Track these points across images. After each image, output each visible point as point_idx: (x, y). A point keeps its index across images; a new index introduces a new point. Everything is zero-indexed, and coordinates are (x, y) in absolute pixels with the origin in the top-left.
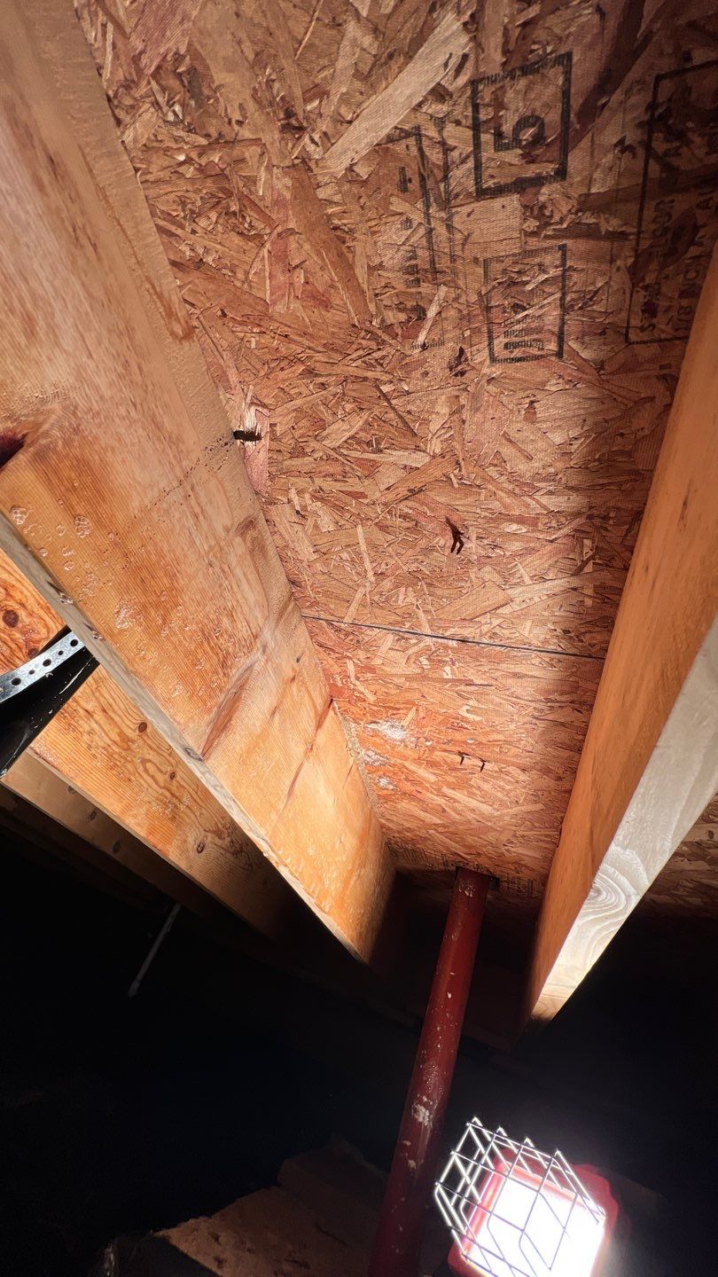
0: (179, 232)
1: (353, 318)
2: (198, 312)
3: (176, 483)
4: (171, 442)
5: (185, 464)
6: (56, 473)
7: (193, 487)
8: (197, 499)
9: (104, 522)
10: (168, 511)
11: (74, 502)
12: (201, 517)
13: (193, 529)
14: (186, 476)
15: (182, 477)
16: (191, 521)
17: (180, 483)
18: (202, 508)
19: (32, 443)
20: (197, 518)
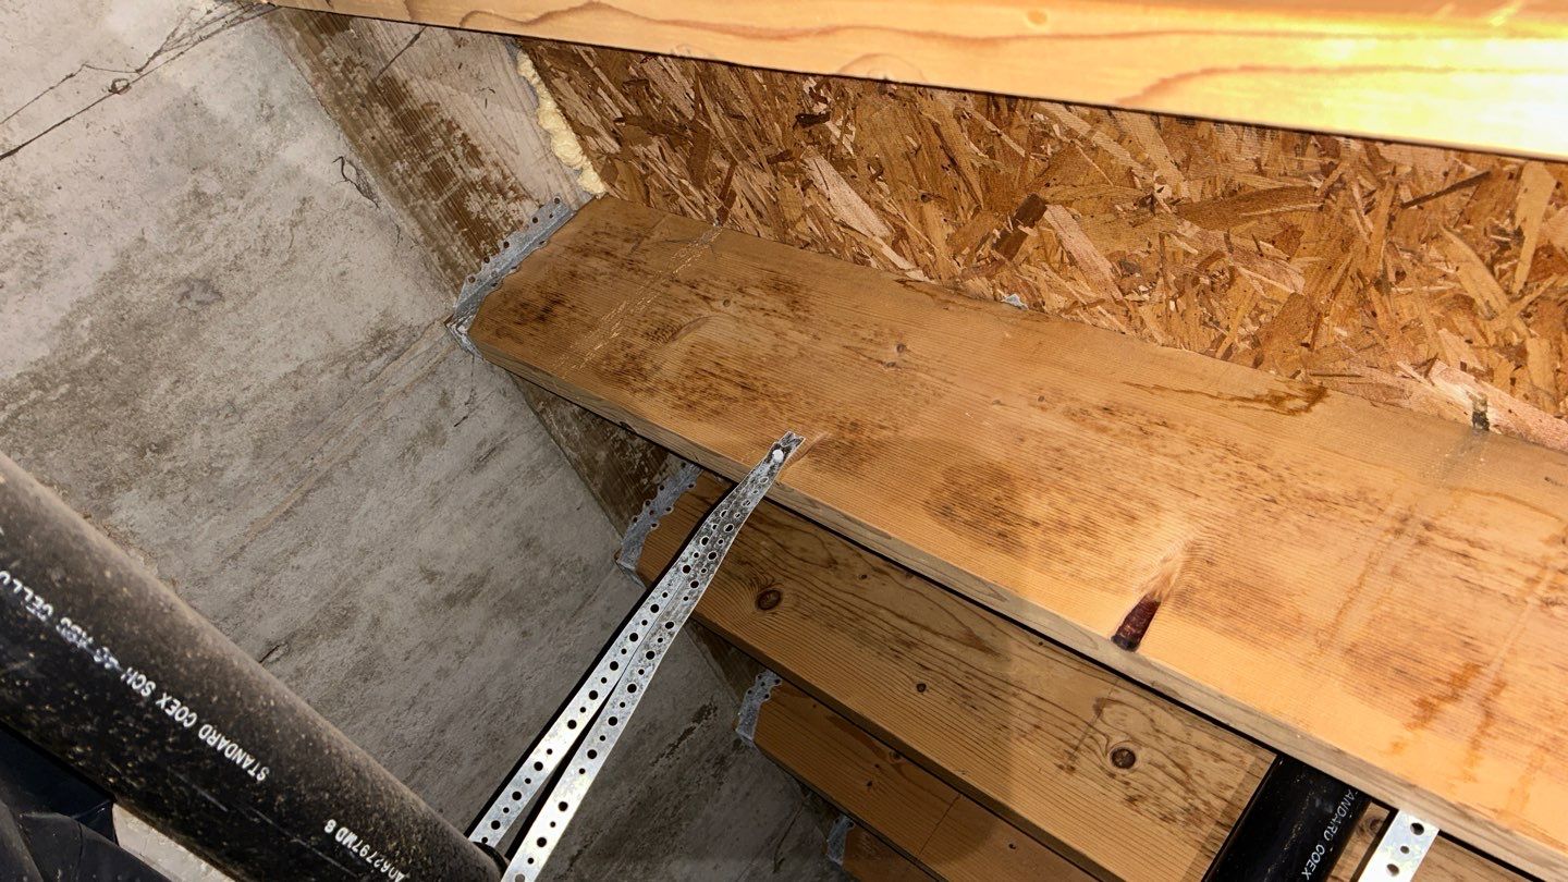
0: (1227, 341)
1: (1312, 208)
2: (1303, 372)
3: (1390, 536)
4: (1350, 502)
5: (1391, 509)
6: (1205, 608)
7: (1428, 526)
8: (1447, 534)
9: (1292, 628)
10: (1395, 573)
11: (1239, 625)
12: (1474, 552)
13: (1468, 573)
14: (1404, 520)
15: (1397, 525)
16: (1455, 565)
17: (1398, 532)
18: (1467, 540)
19: (1168, 596)
20: (1465, 556)
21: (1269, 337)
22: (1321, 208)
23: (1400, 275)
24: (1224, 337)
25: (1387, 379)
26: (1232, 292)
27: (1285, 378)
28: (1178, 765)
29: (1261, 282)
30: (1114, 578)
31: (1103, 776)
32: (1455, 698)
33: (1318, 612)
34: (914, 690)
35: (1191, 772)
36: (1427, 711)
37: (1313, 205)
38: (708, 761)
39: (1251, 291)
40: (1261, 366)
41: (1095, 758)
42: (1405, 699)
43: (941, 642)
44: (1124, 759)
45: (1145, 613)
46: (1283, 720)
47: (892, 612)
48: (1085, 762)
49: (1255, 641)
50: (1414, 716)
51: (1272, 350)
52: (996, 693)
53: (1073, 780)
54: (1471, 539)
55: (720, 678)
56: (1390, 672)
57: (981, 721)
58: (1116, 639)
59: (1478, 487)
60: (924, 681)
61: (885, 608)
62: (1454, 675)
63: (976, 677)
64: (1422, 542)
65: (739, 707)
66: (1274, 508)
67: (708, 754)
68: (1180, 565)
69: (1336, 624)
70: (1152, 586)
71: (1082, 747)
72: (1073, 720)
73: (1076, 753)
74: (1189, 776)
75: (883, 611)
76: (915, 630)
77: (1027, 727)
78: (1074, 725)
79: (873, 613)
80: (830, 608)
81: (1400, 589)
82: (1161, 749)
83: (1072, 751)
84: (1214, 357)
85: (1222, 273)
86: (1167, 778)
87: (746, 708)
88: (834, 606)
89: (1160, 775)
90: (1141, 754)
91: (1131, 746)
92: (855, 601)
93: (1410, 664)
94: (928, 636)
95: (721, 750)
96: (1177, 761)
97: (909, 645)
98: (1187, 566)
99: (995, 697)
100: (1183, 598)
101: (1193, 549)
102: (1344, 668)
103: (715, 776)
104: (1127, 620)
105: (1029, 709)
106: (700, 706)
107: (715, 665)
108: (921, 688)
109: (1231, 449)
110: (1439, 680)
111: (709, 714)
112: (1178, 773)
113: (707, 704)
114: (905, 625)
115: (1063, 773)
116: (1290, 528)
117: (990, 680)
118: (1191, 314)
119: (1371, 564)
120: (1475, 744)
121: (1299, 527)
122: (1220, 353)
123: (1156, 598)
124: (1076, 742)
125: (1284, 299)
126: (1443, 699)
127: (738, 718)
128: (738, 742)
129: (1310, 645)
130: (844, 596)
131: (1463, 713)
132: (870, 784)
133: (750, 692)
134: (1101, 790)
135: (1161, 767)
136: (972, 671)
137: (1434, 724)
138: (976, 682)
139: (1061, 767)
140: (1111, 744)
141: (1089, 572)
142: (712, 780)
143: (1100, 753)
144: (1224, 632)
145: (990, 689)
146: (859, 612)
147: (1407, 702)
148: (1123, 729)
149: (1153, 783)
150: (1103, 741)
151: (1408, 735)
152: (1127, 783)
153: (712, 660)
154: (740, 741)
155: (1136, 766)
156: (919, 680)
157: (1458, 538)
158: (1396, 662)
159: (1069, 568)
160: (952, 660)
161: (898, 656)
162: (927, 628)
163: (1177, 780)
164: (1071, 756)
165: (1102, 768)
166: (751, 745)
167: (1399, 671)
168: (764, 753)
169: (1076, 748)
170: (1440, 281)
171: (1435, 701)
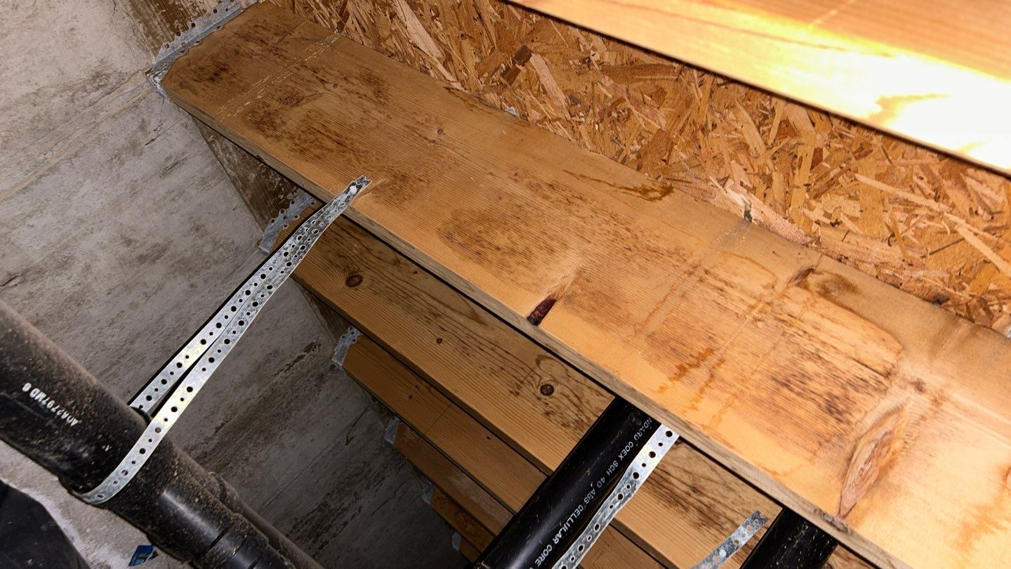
0: (624, 153)
1: (672, 79)
2: (662, 177)
3: (686, 276)
4: (670, 254)
5: (690, 261)
6: (580, 306)
7: (707, 272)
8: (715, 278)
9: (622, 321)
10: (683, 296)
11: (596, 317)
12: (727, 289)
13: (721, 300)
14: (695, 268)
15: (691, 270)
16: (715, 295)
17: (691, 274)
18: (725, 282)
19: (562, 297)
20: (722, 290)
21: (646, 153)
22: (677, 80)
23: (714, 126)
24: (623, 150)
25: (704, 186)
26: (628, 124)
27: (652, 179)
28: (577, 396)
29: (644, 120)
30: (534, 284)
31: (534, 399)
32: (697, 366)
33: (639, 314)
34: (435, 342)
35: (583, 400)
36: (682, 371)
37: (672, 77)
38: (312, 376)
39: (638, 125)
40: (641, 170)
41: (531, 388)
42: (672, 365)
43: (455, 315)
44: (548, 390)
45: (548, 305)
46: (607, 370)
47: (429, 295)
48: (526, 390)
49: (602, 326)
50: (675, 374)
51: (646, 162)
52: (482, 348)
53: (517, 400)
54: (727, 281)
55: (324, 326)
56: (668, 349)
57: (471, 363)
58: (529, 318)
59: (738, 253)
60: (441, 337)
61: (425, 293)
62: (700, 354)
63: (472, 337)
64: (701, 281)
65: (335, 345)
66: (629, 253)
67: (312, 372)
68: (572, 280)
69: (647, 321)
70: (554, 290)
71: (525, 381)
72: (524, 366)
73: (521, 385)
74: (581, 403)
75: (424, 295)
76: (441, 307)
77: (496, 368)
78: (523, 369)
79: (418, 295)
80: (392, 289)
81: (684, 305)
82: (569, 386)
83: (519, 383)
84: (617, 161)
85: (624, 111)
86: (569, 402)
87: (340, 346)
88: (394, 288)
89: (566, 401)
90: (557, 388)
91: (552, 384)
92: (408, 287)
93: (680, 346)
94: (448, 310)
95: (322, 371)
96: (576, 393)
97: (436, 316)
98: (575, 282)
99: (481, 350)
100: (569, 299)
101: (580, 272)
102: (645, 345)
103: (316, 386)
104: (537, 308)
105: (500, 359)
106: (310, 342)
107: (322, 318)
108: (439, 341)
109: (614, 217)
110: (692, 356)
111: (315, 347)
112: (575, 400)
113: (315, 342)
114: (436, 303)
115: (512, 395)
116: (635, 266)
117: (481, 340)
118: (606, 133)
119: (673, 290)
120: (702, 391)
121: (640, 265)
122: (620, 160)
123: (555, 297)
124: (522, 379)
125: (654, 132)
126: (691, 366)
127: (334, 352)
128: (333, 367)
129: (630, 331)
130: (401, 283)
131: (700, 374)
132: (411, 397)
133: (343, 337)
134: (531, 406)
135: (567, 397)
136: (471, 334)
137: (684, 379)
138: (472, 340)
139: (511, 392)
140: (542, 381)
141: (522, 279)
142: (314, 388)
143: (535, 386)
144: (586, 320)
145: (478, 344)
146: (409, 294)
147: (673, 366)
148: (549, 373)
149: (562, 405)
150: (538, 379)
151: (669, 383)
152: (547, 404)
153: (320, 316)
154: (335, 366)
155: (553, 395)
156: (439, 336)
157: (720, 280)
158: (673, 344)
159: (512, 277)
160: (460, 326)
161: (428, 321)
162: (448, 307)
163: (575, 405)
164: (519, 387)
165: (534, 394)
166: (341, 369)
167: (673, 349)
168: (349, 374)
169: (522, 382)
170: (733, 133)
171: (687, 367)
